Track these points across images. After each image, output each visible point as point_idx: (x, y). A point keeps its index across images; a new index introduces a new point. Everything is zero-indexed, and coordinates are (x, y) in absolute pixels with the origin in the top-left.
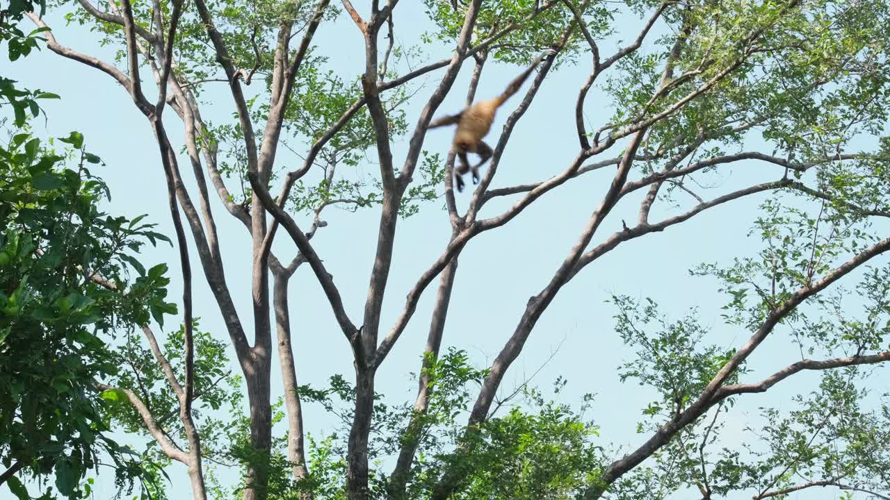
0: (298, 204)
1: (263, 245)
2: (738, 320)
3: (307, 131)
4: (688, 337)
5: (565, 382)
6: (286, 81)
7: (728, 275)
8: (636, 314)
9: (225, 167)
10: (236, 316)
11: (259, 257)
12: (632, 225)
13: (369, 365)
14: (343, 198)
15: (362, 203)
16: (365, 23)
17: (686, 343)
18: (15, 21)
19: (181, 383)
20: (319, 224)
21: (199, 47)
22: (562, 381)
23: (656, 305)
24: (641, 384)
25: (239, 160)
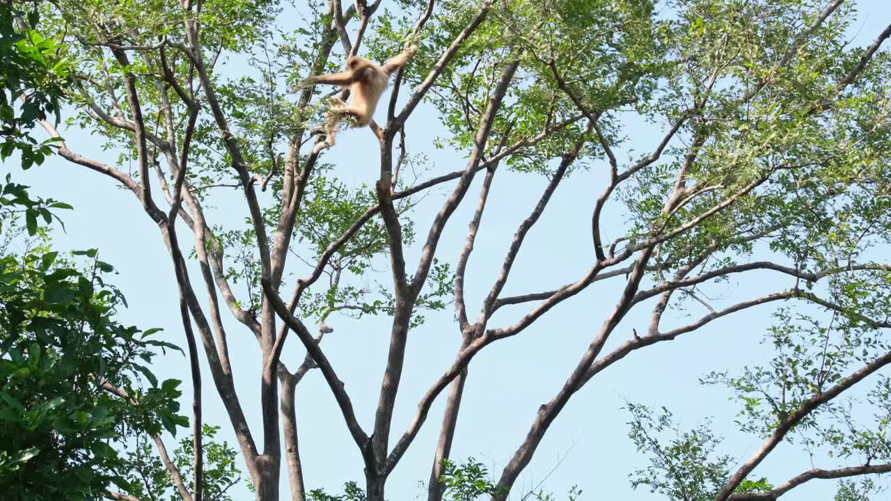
0: (305, 311)
1: (273, 353)
2: (751, 428)
3: (313, 237)
4: (701, 447)
5: (580, 492)
6: (296, 188)
7: (738, 384)
8: (649, 421)
9: (233, 272)
10: (245, 424)
11: (269, 364)
12: (644, 333)
13: (379, 473)
14: (348, 304)
15: (367, 309)
16: (381, 129)
17: (698, 452)
18: (28, 130)
19: (190, 490)
20: (327, 330)
21: (204, 152)
22: (577, 490)
23: (671, 415)
24: (652, 491)
25: (246, 265)
